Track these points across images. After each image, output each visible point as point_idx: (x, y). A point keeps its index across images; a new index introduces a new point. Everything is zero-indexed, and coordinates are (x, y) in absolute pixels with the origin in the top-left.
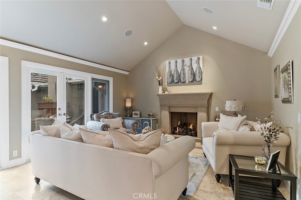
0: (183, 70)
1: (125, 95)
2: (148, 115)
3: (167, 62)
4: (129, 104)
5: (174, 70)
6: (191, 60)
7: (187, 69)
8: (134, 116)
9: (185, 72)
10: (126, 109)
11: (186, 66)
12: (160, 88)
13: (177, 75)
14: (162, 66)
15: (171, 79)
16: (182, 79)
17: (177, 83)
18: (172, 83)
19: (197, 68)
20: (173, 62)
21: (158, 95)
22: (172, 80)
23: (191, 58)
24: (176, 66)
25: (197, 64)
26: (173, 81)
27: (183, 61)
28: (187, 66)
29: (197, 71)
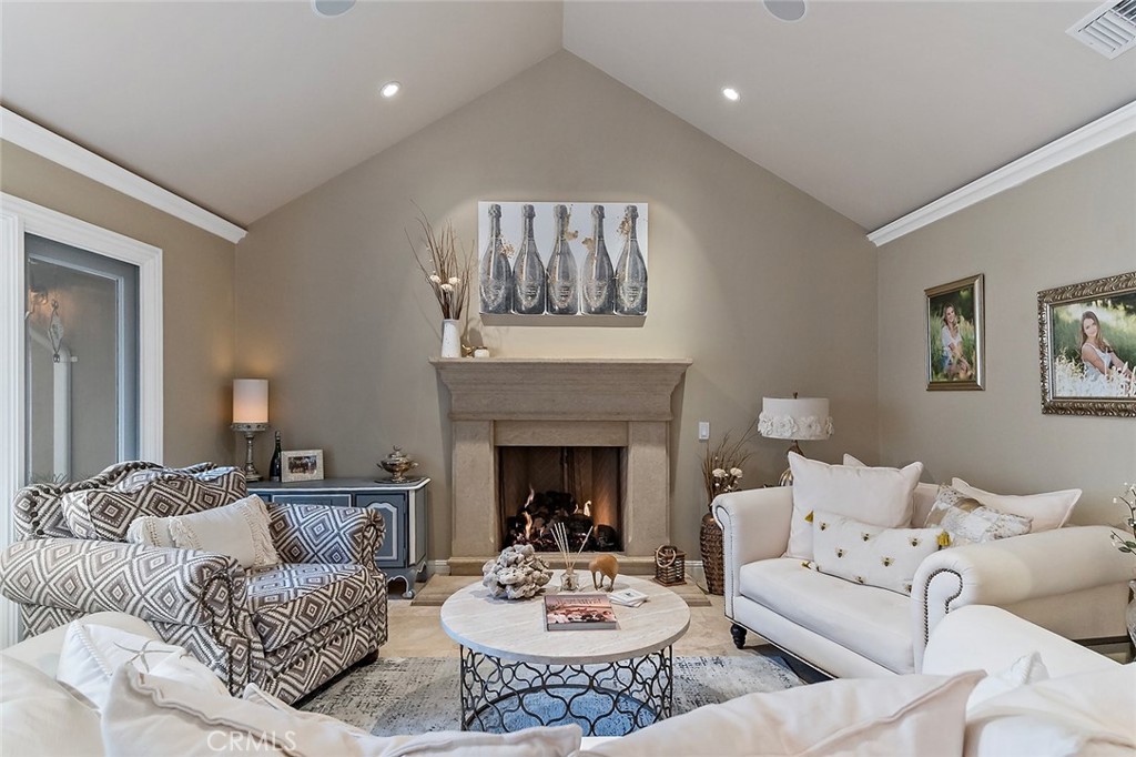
0: (564, 253)
1: (222, 362)
2: (384, 464)
3: (484, 207)
4: (251, 410)
5: (517, 249)
6: (600, 214)
7: (580, 253)
8: (289, 476)
9: (570, 263)
10: (230, 440)
11: (575, 236)
12: (451, 331)
13: (532, 274)
14: (457, 217)
15: (502, 293)
16: (556, 294)
17: (531, 311)
18: (507, 310)
19: (625, 254)
20: (513, 212)
21: (441, 367)
22: (507, 299)
23: (601, 208)
24: (530, 233)
25: (623, 238)
26: (511, 301)
27: (563, 216)
28: (581, 238)
29: (625, 265)
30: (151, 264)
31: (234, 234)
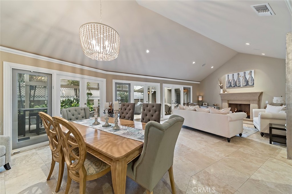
0: (239, 79)
1: (198, 95)
2: (213, 105)
3: (226, 75)
4: (200, 99)
5: (231, 80)
6: (245, 73)
7: (241, 79)
8: (203, 105)
9: (240, 80)
10: (199, 101)
11: (240, 76)
12: (222, 90)
13: (234, 82)
14: (222, 78)
15: (229, 85)
16: (237, 84)
17: (233, 87)
18: (230, 87)
19: (249, 77)
20: (231, 75)
21: (220, 94)
22: (230, 86)
23: (245, 72)
24: (233, 77)
25: (249, 75)
26: (231, 86)
27: (238, 74)
28: (241, 77)
29: (249, 79)
30: (191, 87)
31: (199, 83)
